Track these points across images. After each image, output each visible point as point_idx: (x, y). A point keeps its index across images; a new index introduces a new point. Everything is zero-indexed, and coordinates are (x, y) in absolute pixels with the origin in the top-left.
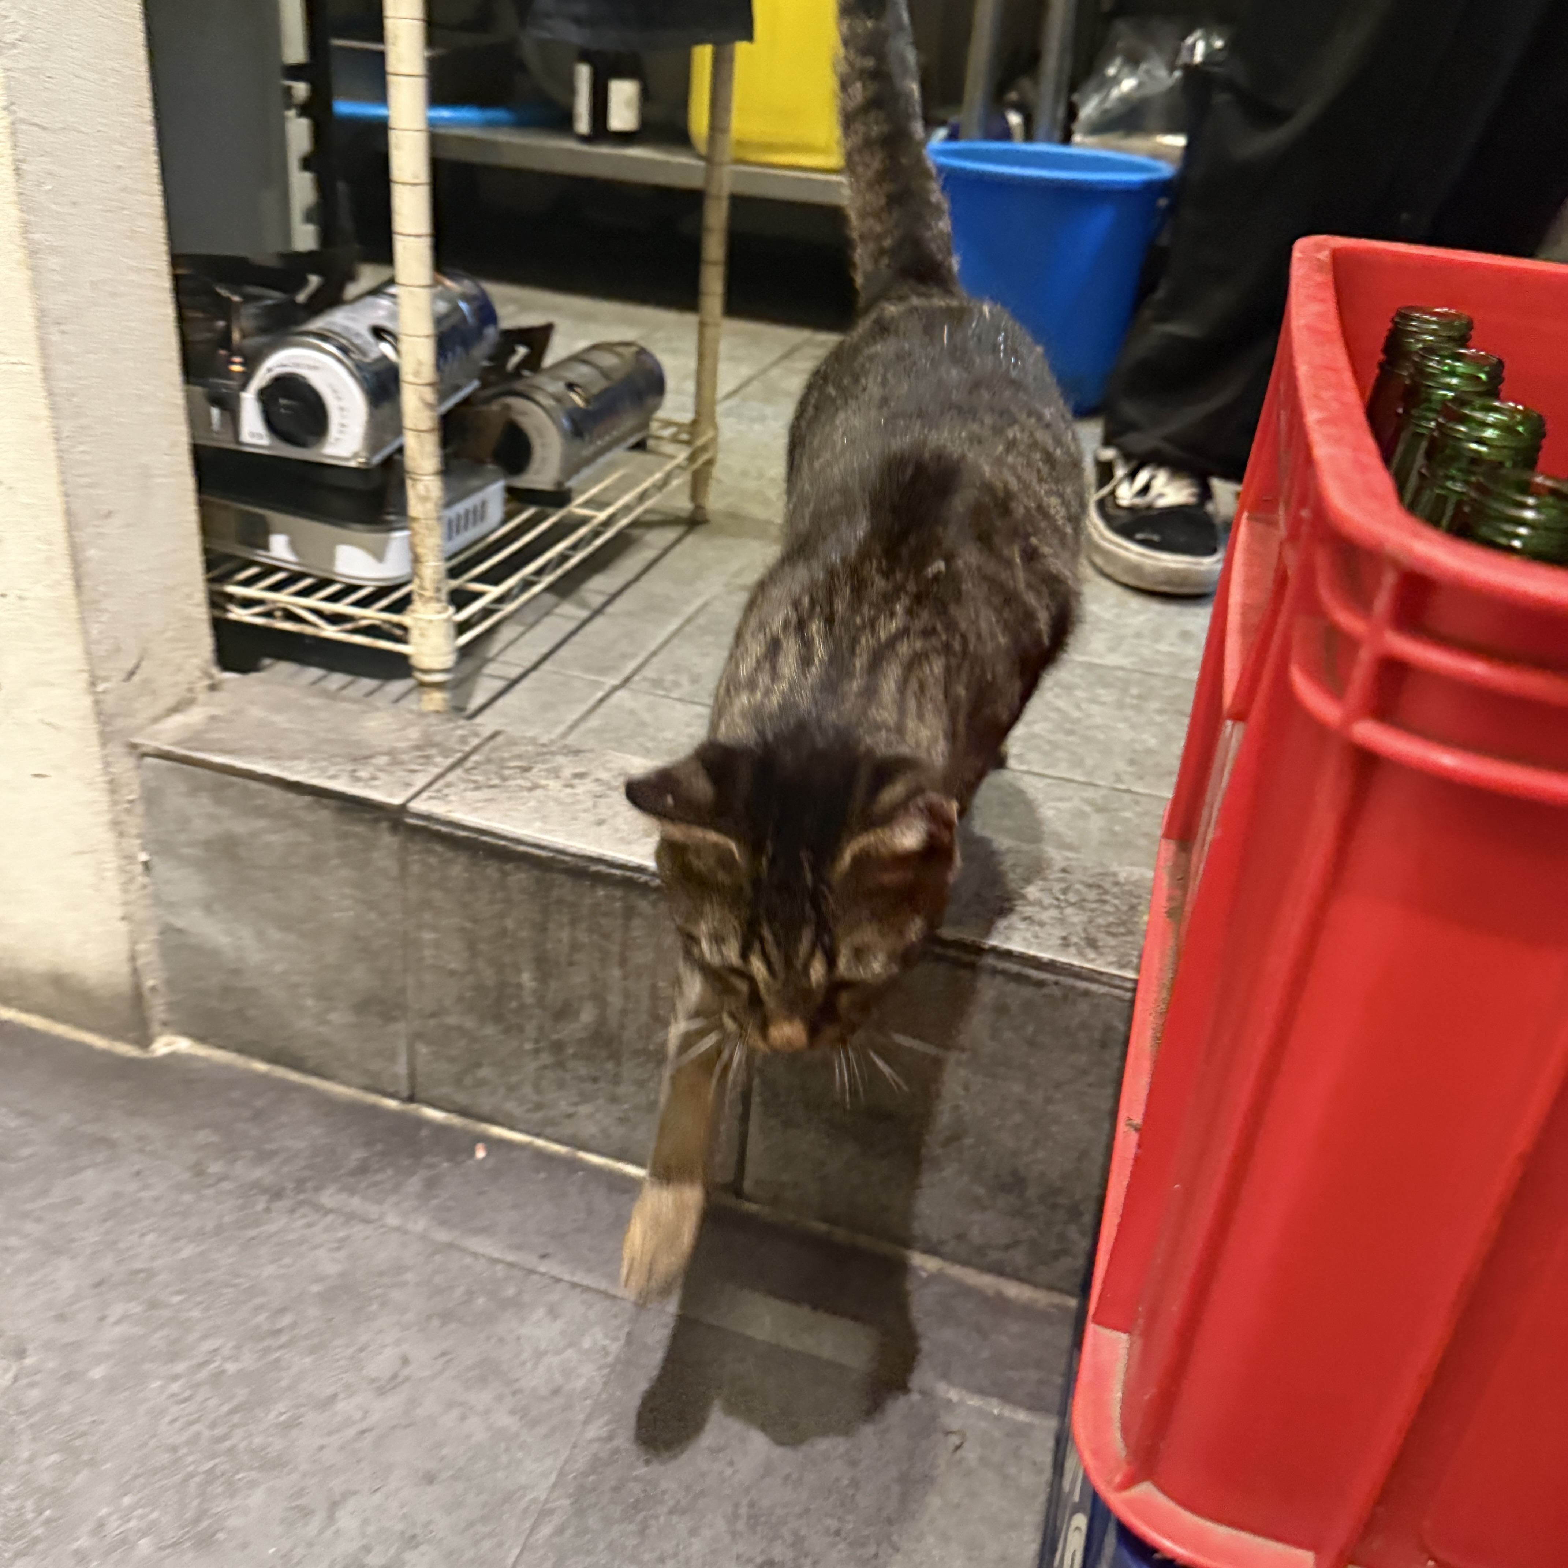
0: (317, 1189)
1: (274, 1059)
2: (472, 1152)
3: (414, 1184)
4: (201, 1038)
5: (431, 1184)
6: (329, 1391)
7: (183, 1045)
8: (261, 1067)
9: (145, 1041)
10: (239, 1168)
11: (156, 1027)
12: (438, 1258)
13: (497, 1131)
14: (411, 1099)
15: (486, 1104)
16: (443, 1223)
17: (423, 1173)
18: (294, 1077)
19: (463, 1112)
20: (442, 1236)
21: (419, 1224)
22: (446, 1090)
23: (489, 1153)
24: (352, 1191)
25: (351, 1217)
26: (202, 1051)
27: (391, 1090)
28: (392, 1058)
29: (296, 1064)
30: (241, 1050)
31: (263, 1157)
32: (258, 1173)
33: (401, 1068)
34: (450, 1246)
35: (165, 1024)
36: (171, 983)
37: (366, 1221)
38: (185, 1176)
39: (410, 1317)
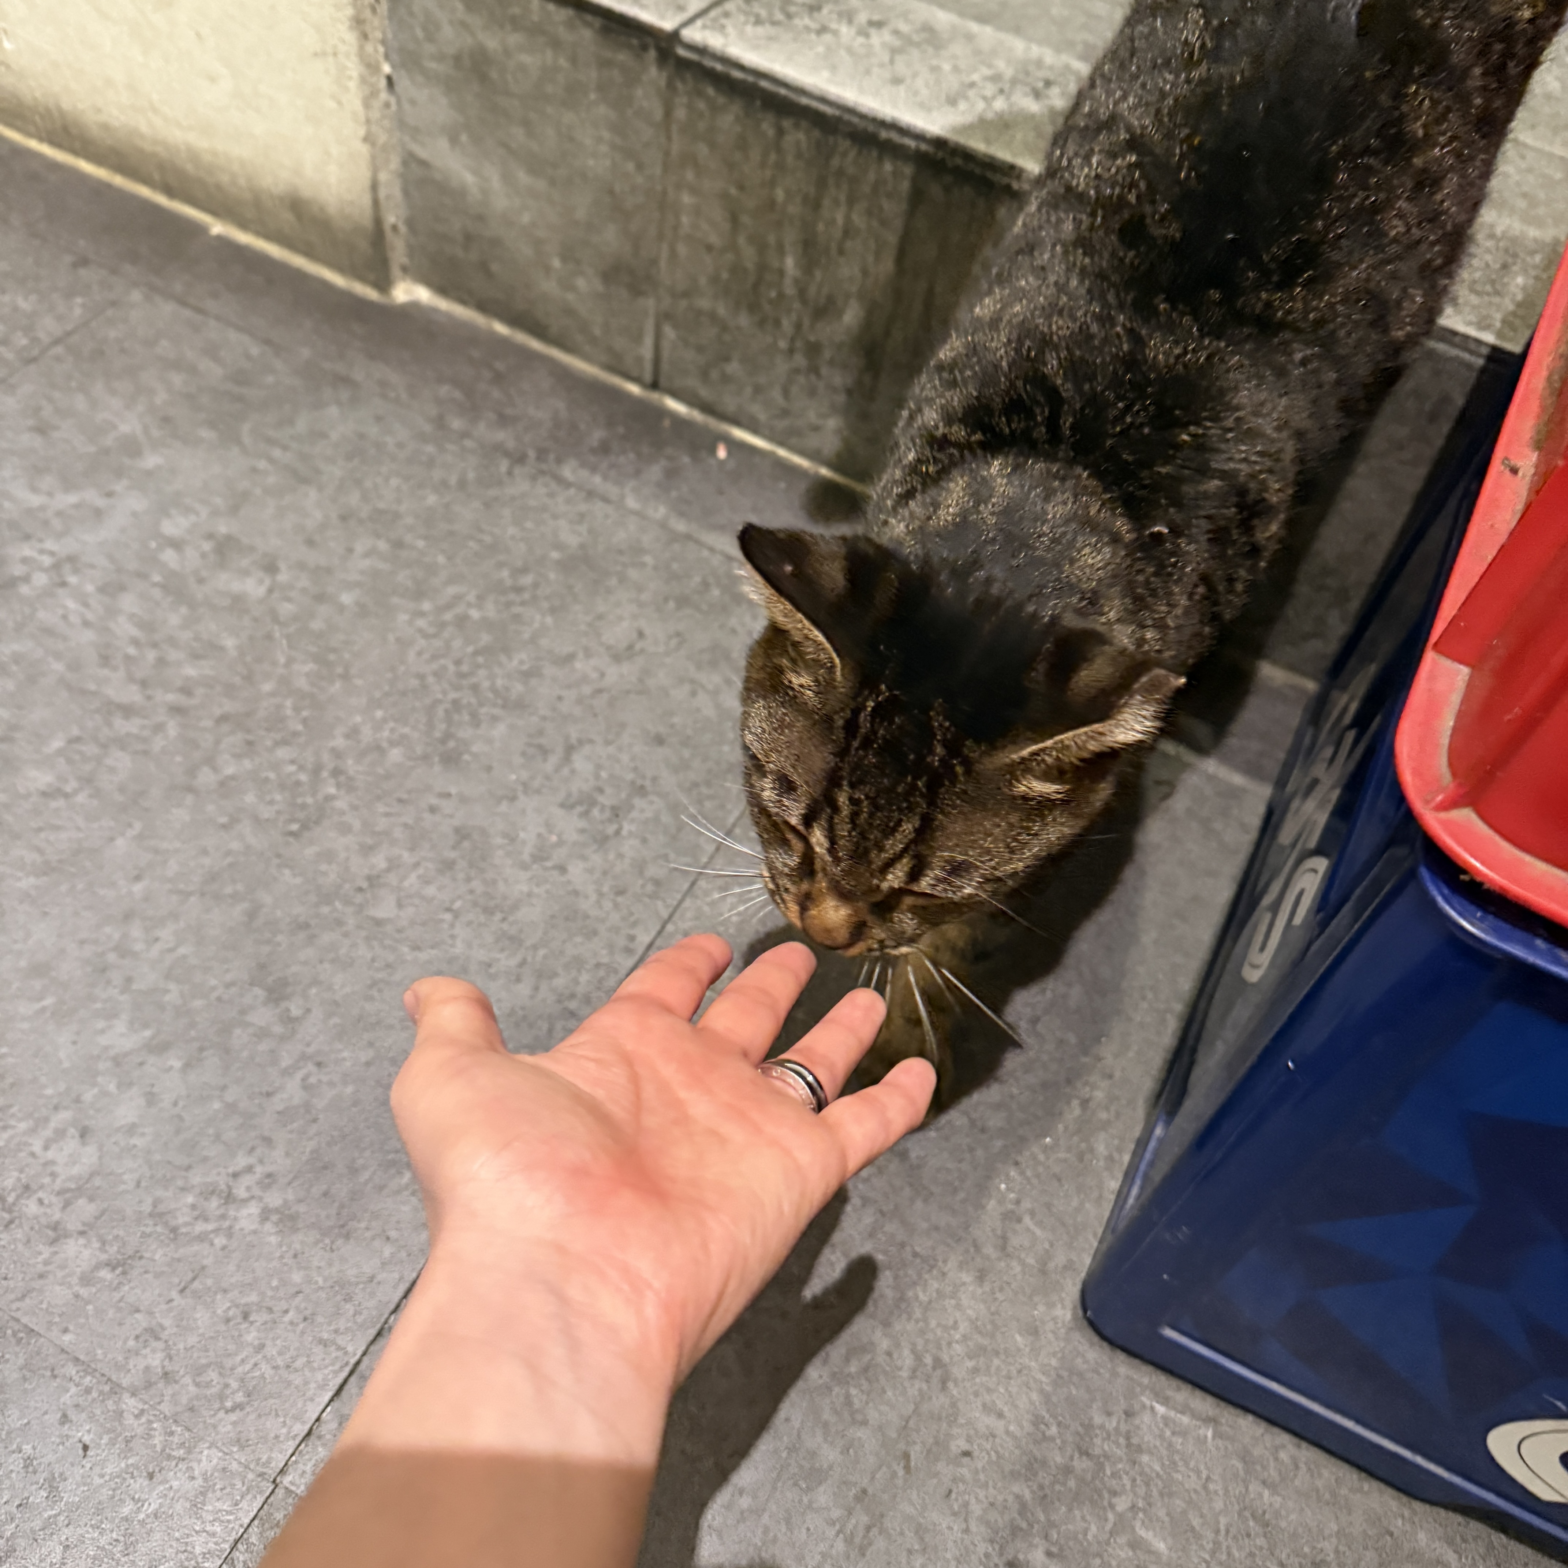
0: (559, 461)
1: (516, 320)
2: (713, 451)
3: (655, 472)
4: (441, 290)
5: (672, 474)
6: (567, 649)
7: (423, 294)
8: (500, 328)
9: (384, 284)
10: (481, 429)
11: (396, 271)
12: (677, 547)
13: (739, 434)
14: (654, 386)
15: (730, 403)
16: (682, 514)
17: (663, 462)
18: (536, 345)
19: (707, 408)
20: (680, 526)
21: (660, 511)
22: (692, 382)
23: (729, 453)
24: (594, 469)
25: (591, 494)
26: (443, 304)
27: (635, 374)
28: (638, 338)
29: (539, 331)
30: (482, 307)
31: (503, 420)
32: (500, 436)
33: (647, 351)
34: (688, 537)
35: (405, 269)
36: (410, 223)
37: (606, 500)
38: (428, 428)
39: (645, 597)
